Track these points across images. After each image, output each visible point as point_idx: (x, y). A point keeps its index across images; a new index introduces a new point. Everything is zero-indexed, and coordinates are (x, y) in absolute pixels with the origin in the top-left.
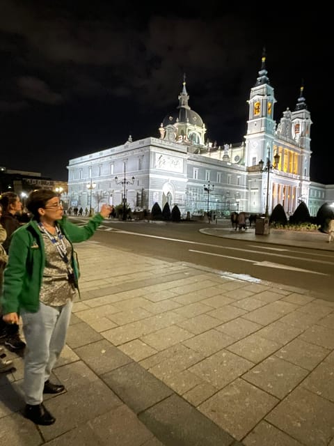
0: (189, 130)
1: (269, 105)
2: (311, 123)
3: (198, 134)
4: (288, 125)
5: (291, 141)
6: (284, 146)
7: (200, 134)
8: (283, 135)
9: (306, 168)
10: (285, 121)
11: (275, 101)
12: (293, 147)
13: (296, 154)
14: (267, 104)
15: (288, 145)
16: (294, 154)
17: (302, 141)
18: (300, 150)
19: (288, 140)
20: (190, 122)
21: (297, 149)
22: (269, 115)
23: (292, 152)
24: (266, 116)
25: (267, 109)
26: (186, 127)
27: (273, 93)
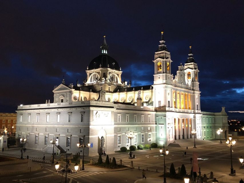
0: (110, 73)
1: (168, 63)
2: (199, 71)
3: (116, 76)
4: (182, 76)
5: (185, 86)
6: (181, 91)
7: (118, 75)
8: (179, 83)
9: (197, 104)
10: (180, 73)
11: (171, 61)
12: (187, 90)
13: (190, 94)
14: (166, 64)
15: (183, 89)
16: (188, 95)
17: (193, 85)
18: (192, 91)
19: (183, 86)
20: (110, 67)
21: (190, 91)
22: (168, 71)
23: (186, 93)
24: (166, 72)
25: (166, 67)
26: (107, 70)
27: (169, 56)
